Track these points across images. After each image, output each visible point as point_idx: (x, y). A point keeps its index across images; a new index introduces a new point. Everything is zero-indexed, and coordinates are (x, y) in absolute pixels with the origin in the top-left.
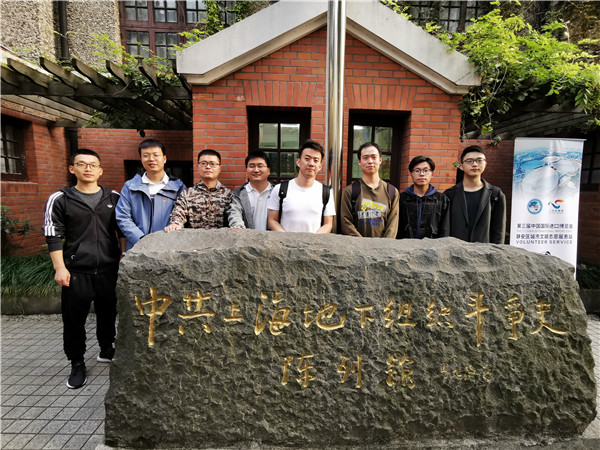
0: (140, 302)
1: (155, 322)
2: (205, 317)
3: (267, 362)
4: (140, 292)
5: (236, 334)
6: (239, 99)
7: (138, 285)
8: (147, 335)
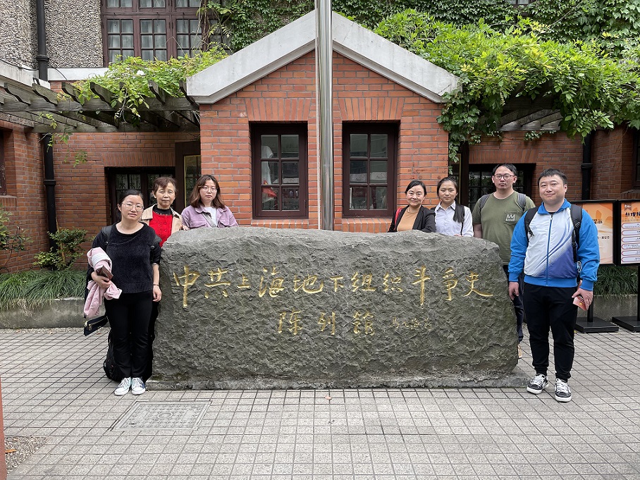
0: (177, 276)
1: (188, 290)
2: (224, 285)
3: (267, 316)
4: (176, 270)
5: (245, 297)
6: (241, 115)
7: (175, 265)
8: (182, 300)
